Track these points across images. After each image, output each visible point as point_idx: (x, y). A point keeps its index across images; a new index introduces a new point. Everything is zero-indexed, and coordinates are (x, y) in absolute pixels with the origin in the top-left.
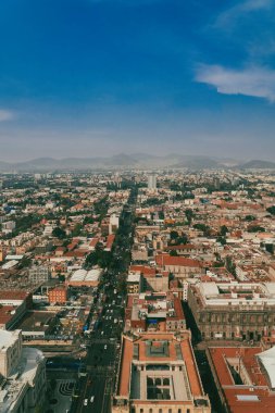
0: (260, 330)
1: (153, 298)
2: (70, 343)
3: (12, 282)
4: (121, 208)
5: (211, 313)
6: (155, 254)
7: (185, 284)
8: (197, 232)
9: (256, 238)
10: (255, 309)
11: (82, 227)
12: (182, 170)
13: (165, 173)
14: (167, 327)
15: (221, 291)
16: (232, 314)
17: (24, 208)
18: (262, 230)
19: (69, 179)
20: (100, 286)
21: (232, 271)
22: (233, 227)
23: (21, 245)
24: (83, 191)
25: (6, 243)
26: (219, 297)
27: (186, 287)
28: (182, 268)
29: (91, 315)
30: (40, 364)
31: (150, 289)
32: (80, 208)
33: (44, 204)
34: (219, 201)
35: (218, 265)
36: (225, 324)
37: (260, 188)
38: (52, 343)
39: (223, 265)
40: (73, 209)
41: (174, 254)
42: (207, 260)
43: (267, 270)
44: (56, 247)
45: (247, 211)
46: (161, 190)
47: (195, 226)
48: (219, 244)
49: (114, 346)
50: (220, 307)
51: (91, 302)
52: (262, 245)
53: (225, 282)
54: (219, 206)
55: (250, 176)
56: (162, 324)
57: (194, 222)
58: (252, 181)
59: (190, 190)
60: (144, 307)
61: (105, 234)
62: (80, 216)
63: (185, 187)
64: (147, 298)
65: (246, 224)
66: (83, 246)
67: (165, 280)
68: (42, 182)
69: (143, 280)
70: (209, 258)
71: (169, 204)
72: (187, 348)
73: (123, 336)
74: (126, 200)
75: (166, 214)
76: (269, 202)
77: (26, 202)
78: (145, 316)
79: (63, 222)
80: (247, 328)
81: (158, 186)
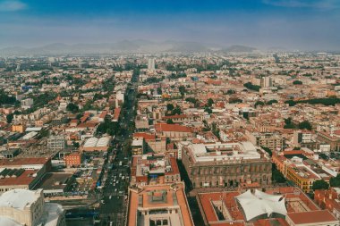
0: (238, 178)
1: (154, 158)
2: (85, 197)
3: (32, 150)
4: (126, 86)
5: (200, 168)
6: (155, 122)
7: (180, 146)
8: (189, 104)
9: (236, 108)
10: (234, 162)
11: (92, 102)
12: (177, 54)
13: (162, 57)
14: (166, 181)
15: (208, 151)
16: (217, 168)
17: (41, 87)
18: (241, 101)
19: (80, 62)
20: (110, 151)
21: (217, 134)
22: (218, 100)
23: (39, 119)
24: (92, 72)
25: (26, 117)
26: (206, 155)
27: (180, 149)
28: (177, 134)
29: (102, 174)
30: (61, 215)
31: (151, 151)
32: (90, 86)
33: (58, 84)
34: (206, 79)
35: (205, 130)
36: (211, 175)
37: (238, 68)
38: (71, 198)
39: (209, 130)
40: (84, 88)
41: (170, 122)
42: (196, 126)
43: (244, 132)
44: (70, 120)
45: (229, 87)
46: (159, 70)
47: (187, 100)
48: (207, 113)
49: (121, 198)
50: (207, 162)
51: (102, 164)
52: (240, 113)
53: (211, 143)
54: (206, 83)
55: (231, 58)
56: (161, 178)
57: (186, 96)
58: (232, 62)
59: (183, 70)
60: (147, 165)
61: (113, 108)
62: (91, 93)
63: (179, 68)
64: (148, 158)
65: (228, 97)
66: (93, 119)
67: (164, 143)
68: (56, 64)
69: (146, 145)
70: (199, 124)
71: (165, 82)
72: (182, 195)
73: (129, 189)
74: (130, 80)
75: (163, 90)
76: (246, 79)
77: (42, 82)
78: (148, 172)
79: (76, 98)
80: (228, 178)
81: (156, 67)
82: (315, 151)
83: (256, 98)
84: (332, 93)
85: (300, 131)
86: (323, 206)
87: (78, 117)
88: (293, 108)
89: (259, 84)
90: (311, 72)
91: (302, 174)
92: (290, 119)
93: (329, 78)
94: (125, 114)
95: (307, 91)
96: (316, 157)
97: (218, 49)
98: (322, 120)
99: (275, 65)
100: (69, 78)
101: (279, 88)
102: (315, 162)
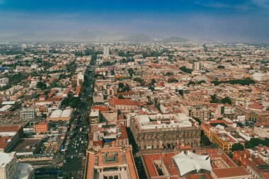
0: (174, 142)
1: (108, 126)
2: (51, 158)
3: (7, 120)
4: (85, 68)
5: (145, 134)
6: (109, 98)
7: (128, 117)
8: (136, 83)
9: (173, 86)
10: (172, 130)
11: (58, 81)
12: (127, 43)
13: (115, 45)
14: (117, 144)
15: (151, 120)
16: (158, 134)
17: (15, 68)
18: (177, 81)
19: (48, 48)
20: (72, 120)
21: (158, 107)
22: (159, 80)
23: (13, 94)
24: (58, 57)
25: (2, 93)
26: (149, 124)
27: (128, 119)
28: (126, 106)
29: (65, 139)
30: (31, 173)
31: (106, 121)
32: (56, 68)
33: (30, 66)
34: (150, 63)
35: (149, 104)
36: (153, 140)
38: (40, 159)
39: (152, 104)
40: (51, 69)
41: (121, 97)
42: (142, 101)
43: (179, 106)
44: (39, 95)
45: (168, 69)
46: (112, 56)
47: (135, 80)
48: (150, 90)
49: (81, 158)
50: (151, 130)
51: (65, 131)
52: (176, 90)
53: (153, 114)
54: (150, 66)
55: (170, 47)
56: (113, 142)
57: (134, 77)
58: (171, 50)
59: (132, 56)
60: (101, 132)
61: (75, 86)
62: (55, 74)
63: (128, 54)
64: (103, 126)
65: (167, 78)
66: (59, 94)
67: (116, 114)
68: (28, 50)
69: (101, 115)
70: (144, 99)
71: (118, 65)
72: (130, 156)
73: (87, 152)
74: (89, 63)
75: (116, 72)
76: (181, 63)
77: (16, 64)
78: (102, 138)
79: (44, 78)
80: (167, 142)
81: (110, 53)
82: (234, 120)
83: (189, 79)
84: (247, 76)
85: (222, 105)
86: (239, 164)
87: (46, 93)
88: (217, 87)
89: (191, 68)
90: (231, 59)
91: (224, 139)
92: (215, 95)
93: (246, 63)
94: (85, 91)
95: (228, 74)
96: (235, 125)
97: (159, 40)
98: (239, 97)
99: (204, 53)
100: (39, 61)
101: (207, 71)
102: (234, 129)
